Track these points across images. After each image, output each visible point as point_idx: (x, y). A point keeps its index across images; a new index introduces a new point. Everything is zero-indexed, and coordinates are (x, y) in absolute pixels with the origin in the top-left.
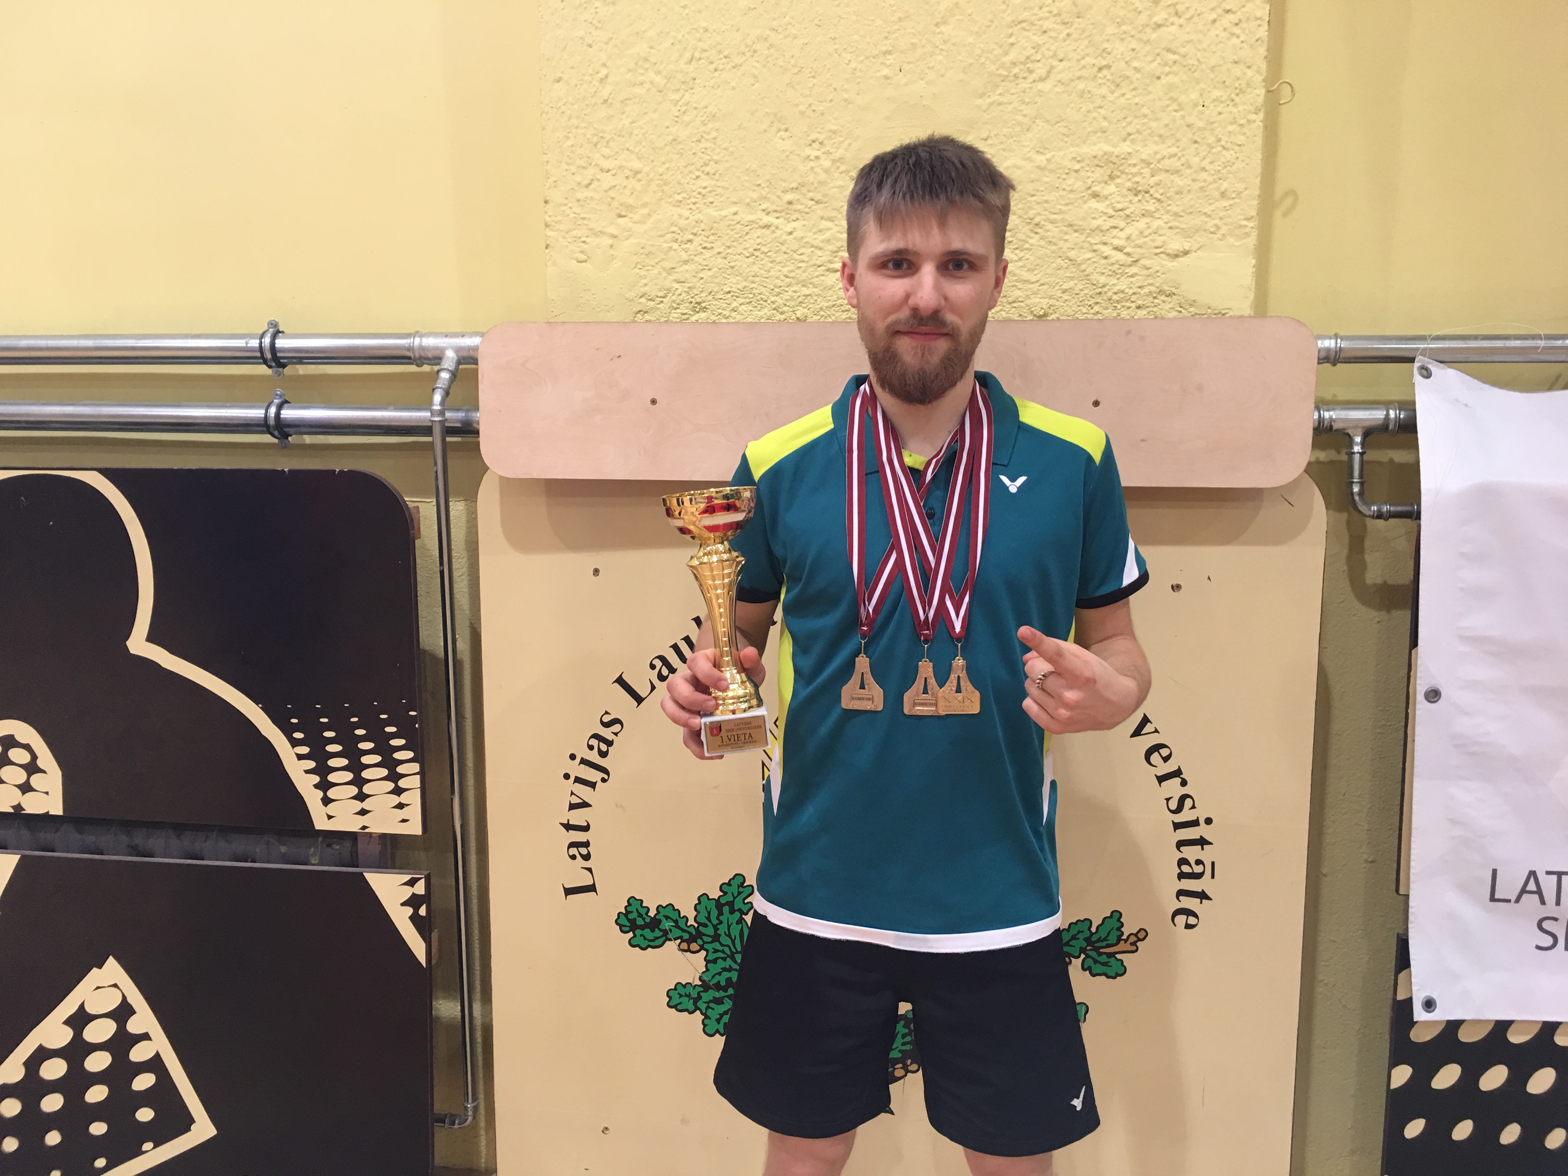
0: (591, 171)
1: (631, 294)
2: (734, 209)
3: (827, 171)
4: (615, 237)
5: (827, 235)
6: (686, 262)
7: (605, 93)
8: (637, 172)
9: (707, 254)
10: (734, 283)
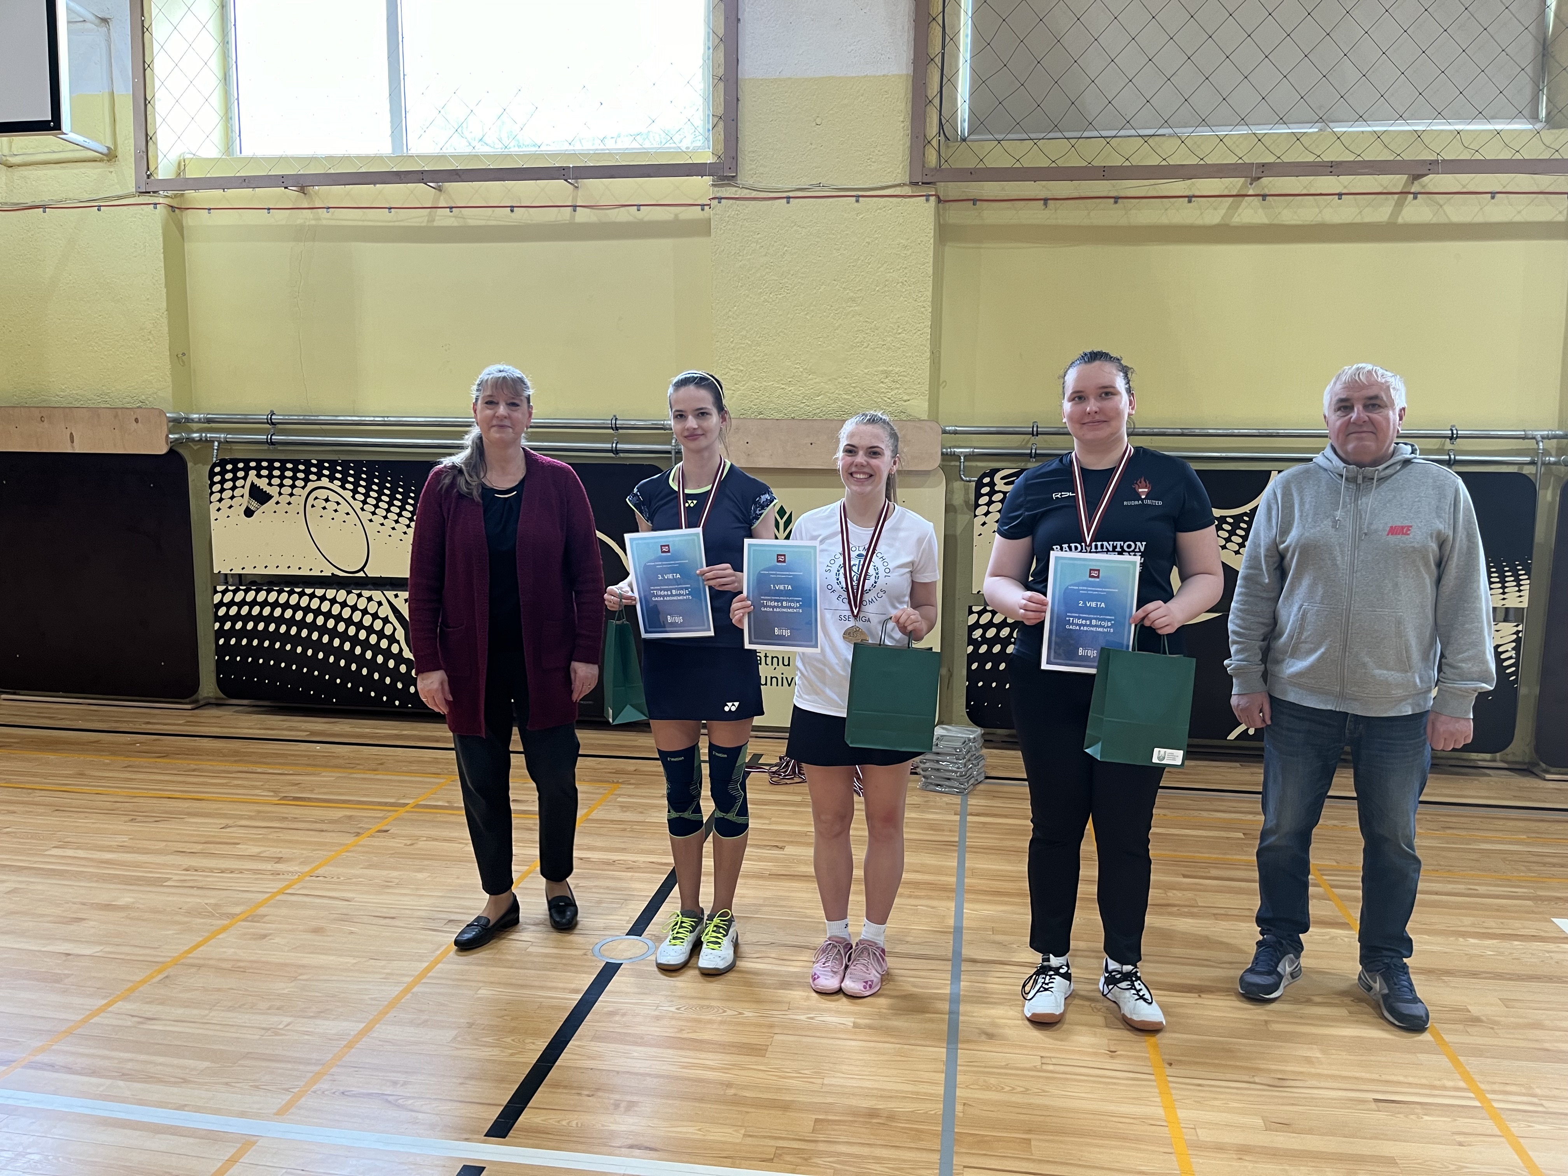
2: (773, 383)
5: (801, 392)
9: (764, 396)
10: (772, 406)
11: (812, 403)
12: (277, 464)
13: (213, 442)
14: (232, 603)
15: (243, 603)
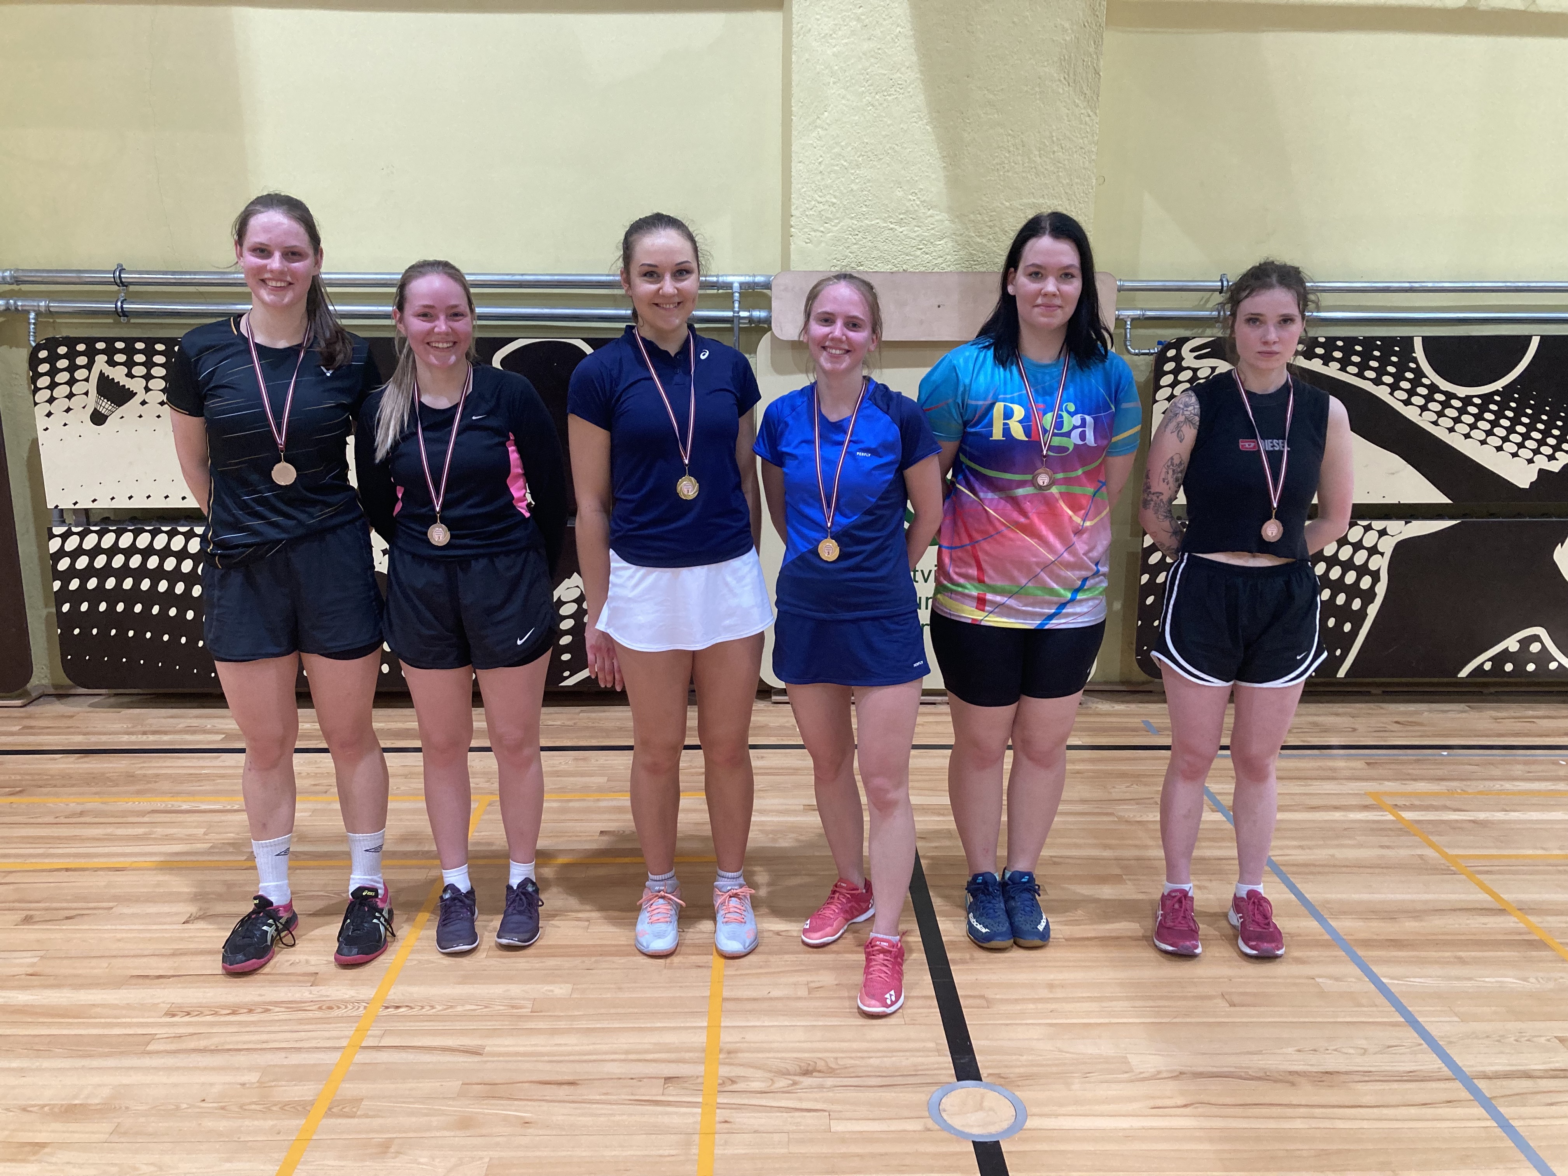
0: (813, 203)
1: (829, 258)
2: (878, 221)
3: (918, 205)
4: (822, 232)
5: (917, 233)
6: (855, 244)
7: (822, 168)
8: (834, 204)
9: (864, 241)
10: (875, 253)
11: (932, 249)
12: (140, 346)
13: (28, 312)
14: (79, 552)
15: (97, 550)
